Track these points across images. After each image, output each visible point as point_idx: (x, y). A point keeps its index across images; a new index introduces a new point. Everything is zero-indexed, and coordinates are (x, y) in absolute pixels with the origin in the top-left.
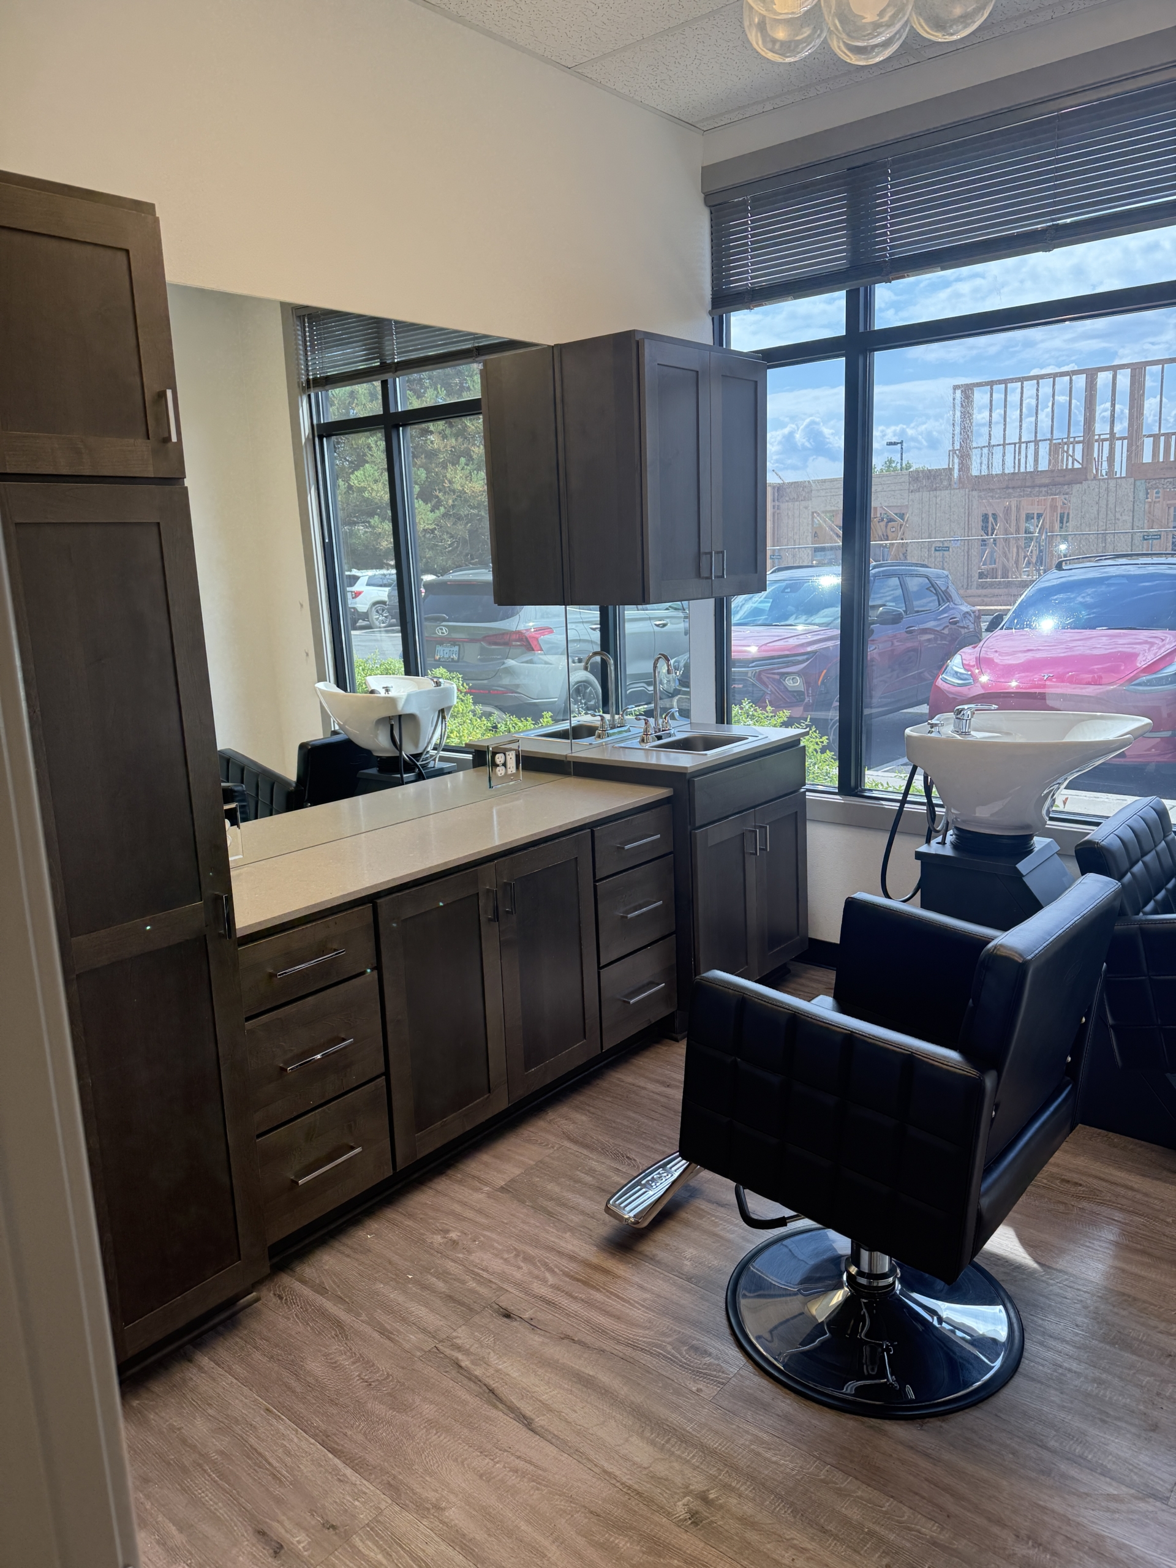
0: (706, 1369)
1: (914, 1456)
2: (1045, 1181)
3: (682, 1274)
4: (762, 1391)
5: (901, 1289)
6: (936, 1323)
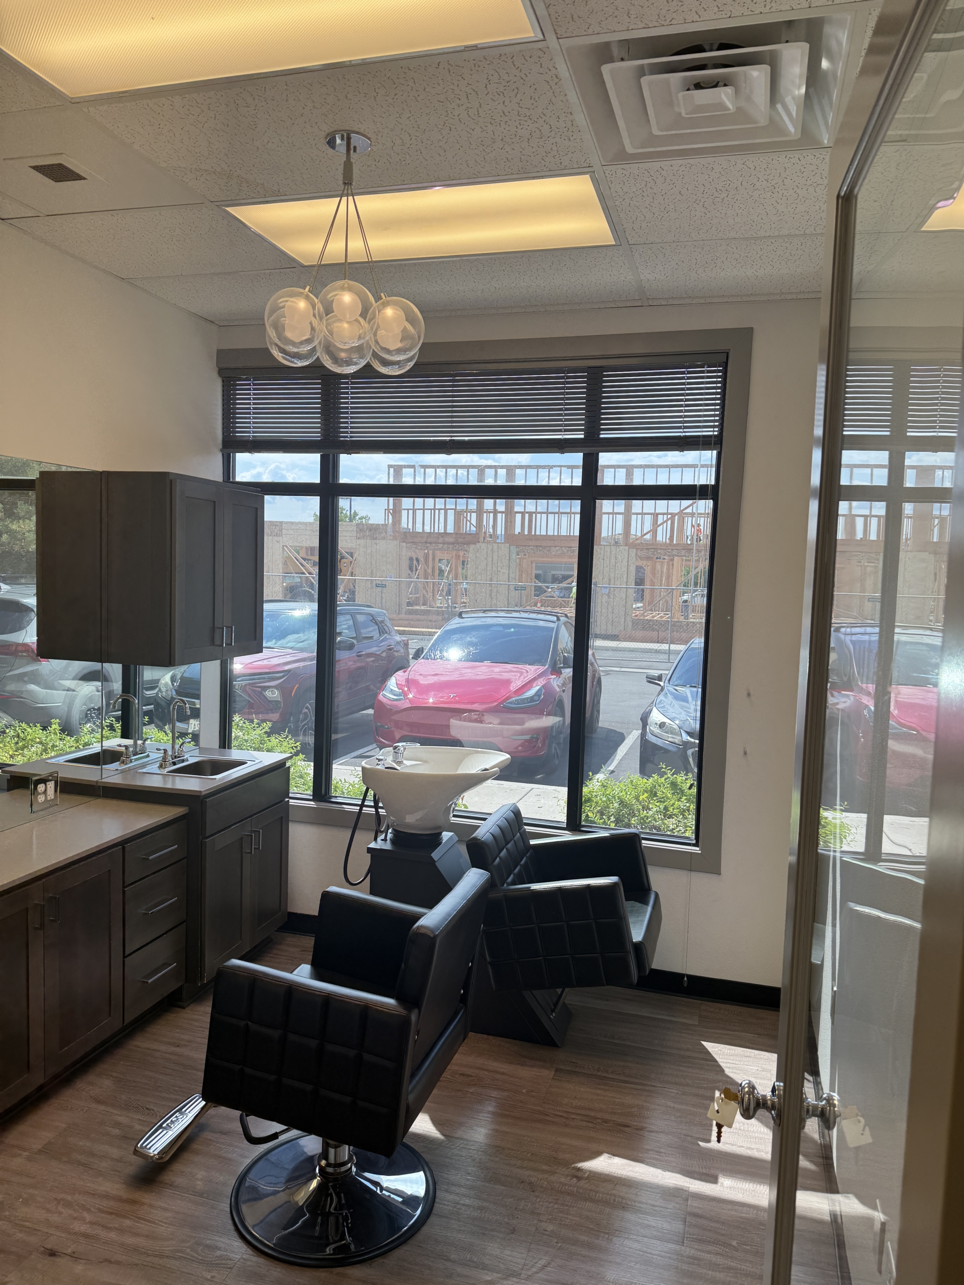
0: (217, 1260)
2: (449, 1077)
3: (195, 1192)
4: (260, 1267)
5: (356, 1170)
6: (378, 1191)
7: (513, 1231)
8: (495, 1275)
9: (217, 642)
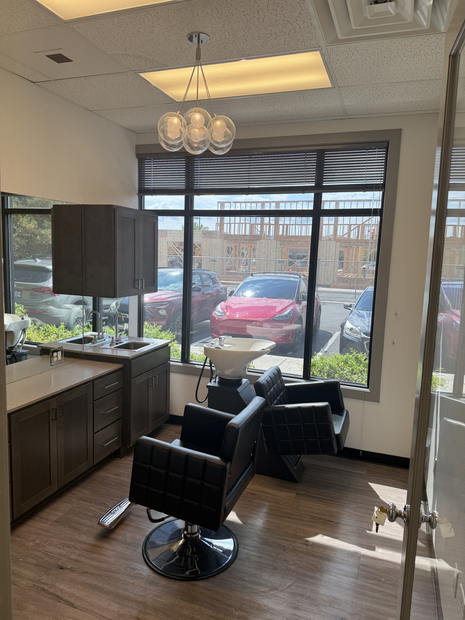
0: (136, 575)
1: (205, 591)
2: (245, 495)
3: (126, 543)
4: (156, 579)
5: (201, 537)
6: (211, 547)
7: (275, 569)
8: (267, 589)
9: (136, 287)
